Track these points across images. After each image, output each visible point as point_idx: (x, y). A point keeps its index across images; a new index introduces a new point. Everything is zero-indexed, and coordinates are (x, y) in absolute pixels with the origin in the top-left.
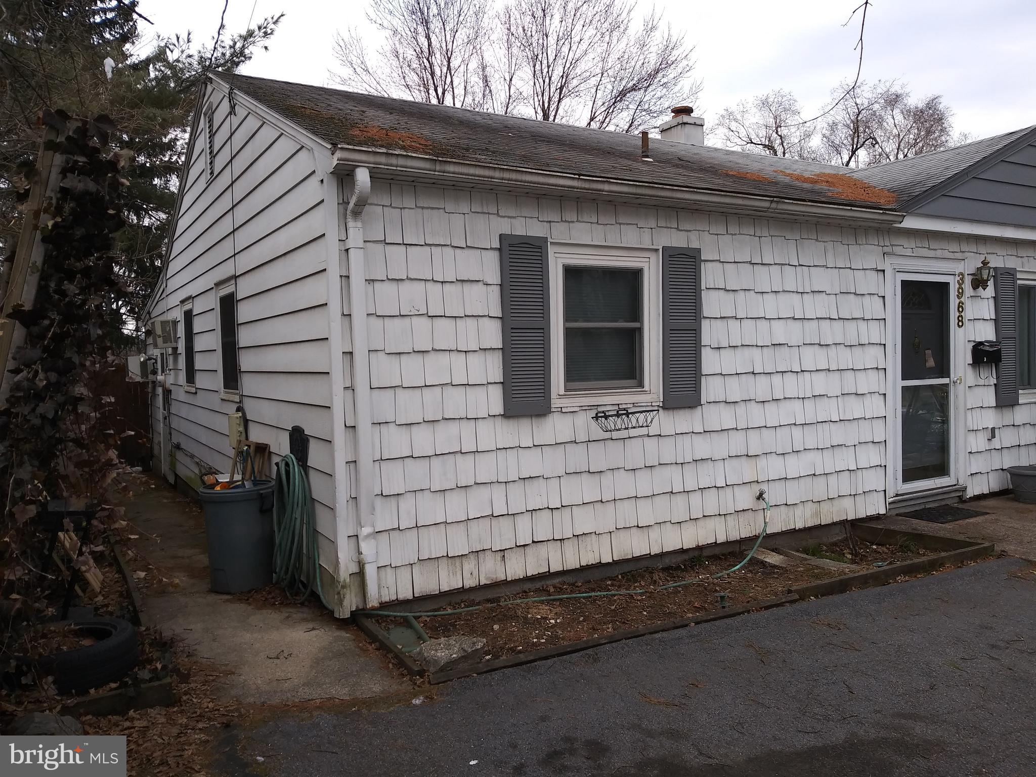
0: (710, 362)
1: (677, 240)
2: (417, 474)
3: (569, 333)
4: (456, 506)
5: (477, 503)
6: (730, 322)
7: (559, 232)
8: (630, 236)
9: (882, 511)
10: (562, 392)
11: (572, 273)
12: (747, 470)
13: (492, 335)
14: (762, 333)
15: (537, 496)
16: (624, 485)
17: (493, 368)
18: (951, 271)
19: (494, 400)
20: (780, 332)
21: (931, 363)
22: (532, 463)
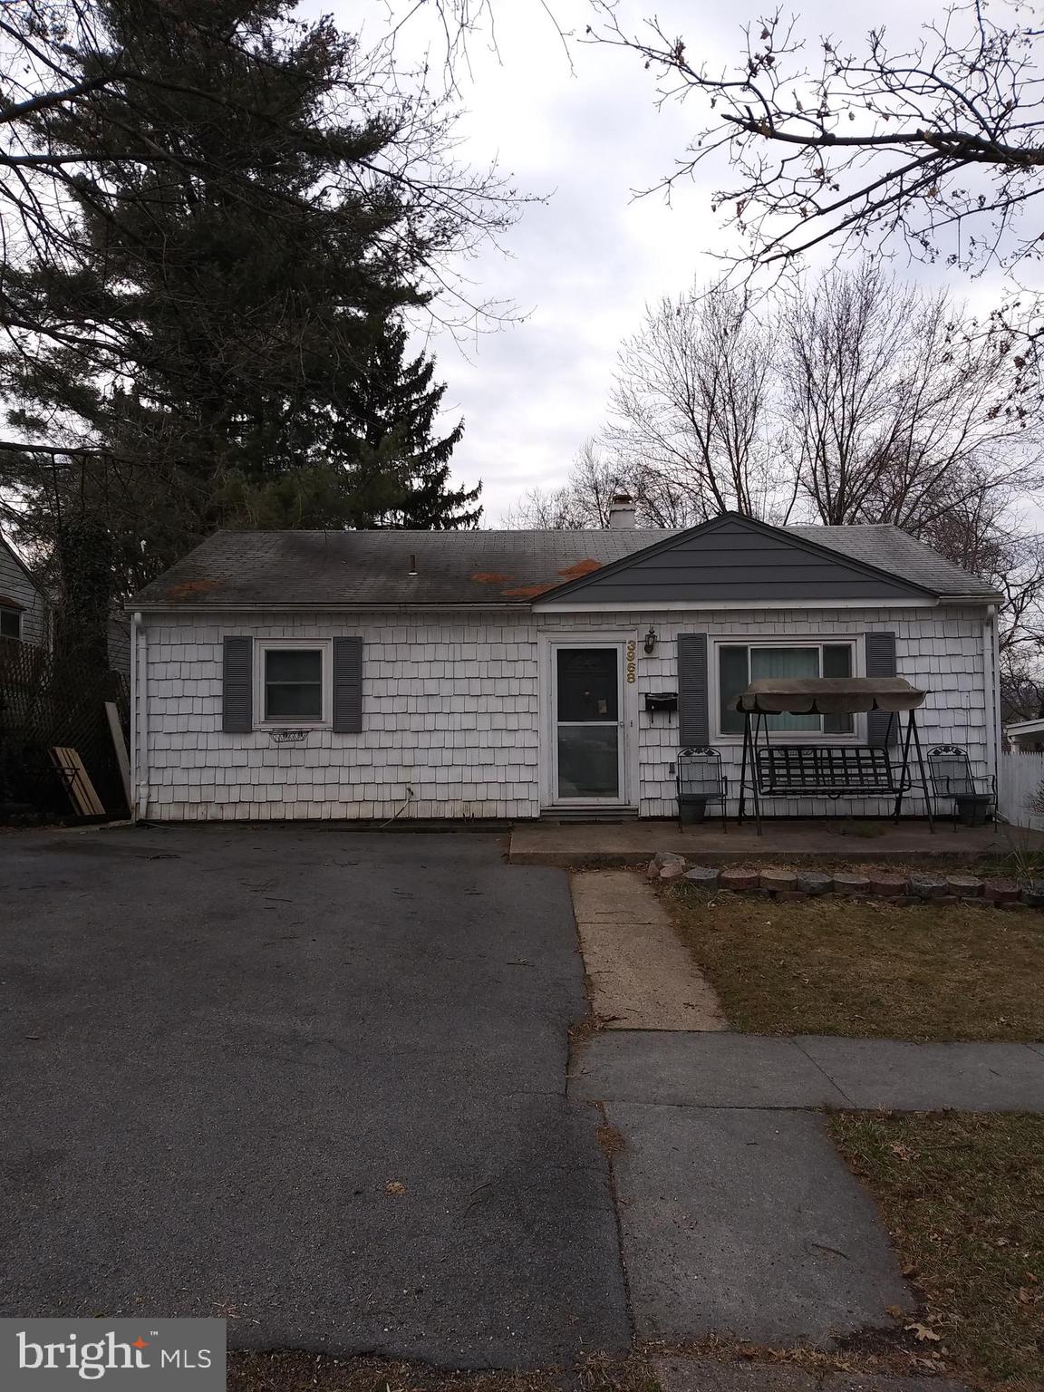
0: (369, 705)
1: (347, 633)
2: (173, 759)
3: (269, 689)
4: (194, 777)
5: (207, 777)
6: (389, 681)
7: (262, 633)
8: (312, 632)
9: (536, 815)
10: (263, 720)
11: (270, 655)
12: (403, 775)
13: (218, 688)
14: (417, 688)
15: (243, 777)
16: (304, 776)
17: (218, 706)
18: (622, 639)
19: (218, 723)
20: (431, 687)
21: (604, 710)
22: (240, 759)
